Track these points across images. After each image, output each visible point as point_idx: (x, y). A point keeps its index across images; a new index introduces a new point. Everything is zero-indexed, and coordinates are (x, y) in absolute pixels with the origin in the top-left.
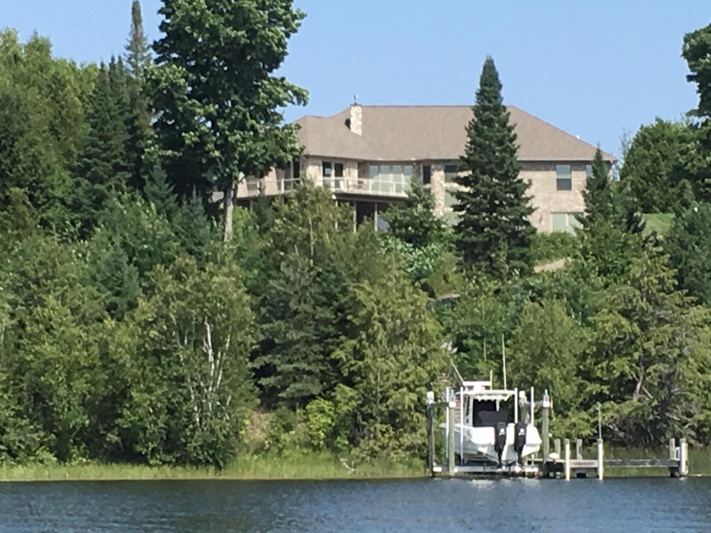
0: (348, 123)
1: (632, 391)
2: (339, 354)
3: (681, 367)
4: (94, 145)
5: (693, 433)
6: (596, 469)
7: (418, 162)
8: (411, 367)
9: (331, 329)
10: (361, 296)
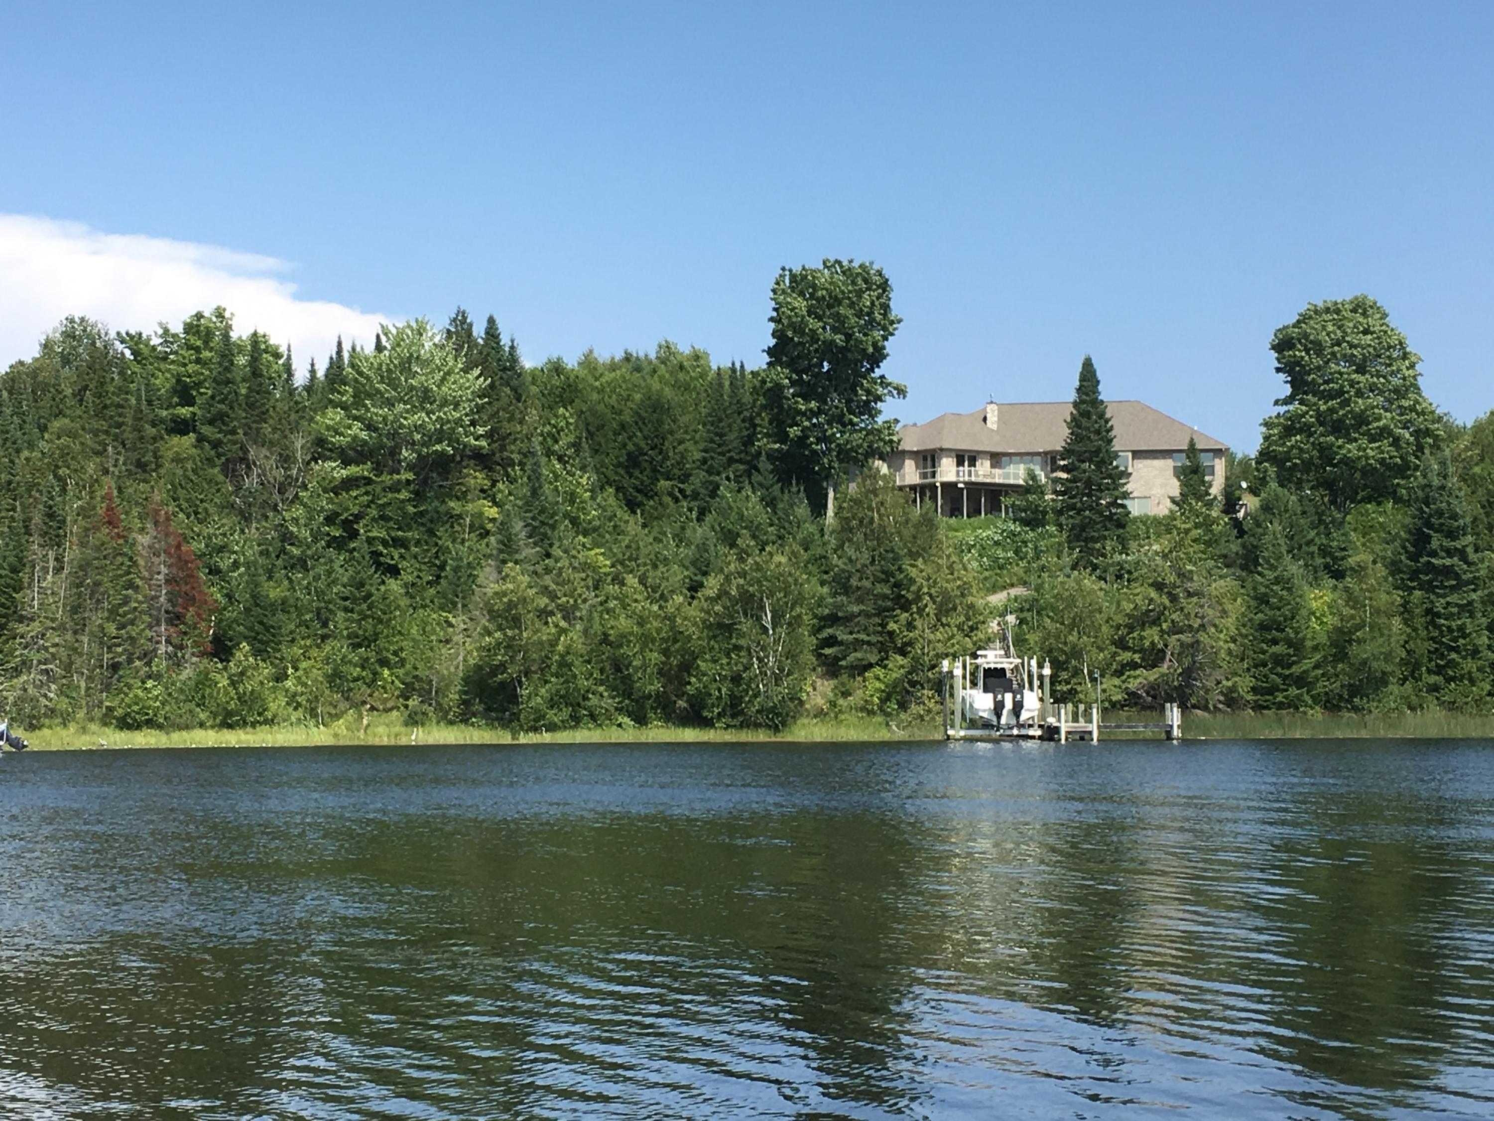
0: (985, 419)
1: (1163, 659)
2: (892, 626)
3: (1202, 637)
4: (712, 441)
5: (1222, 698)
6: (1090, 733)
7: (1046, 453)
8: (959, 637)
9: (889, 603)
10: (913, 573)
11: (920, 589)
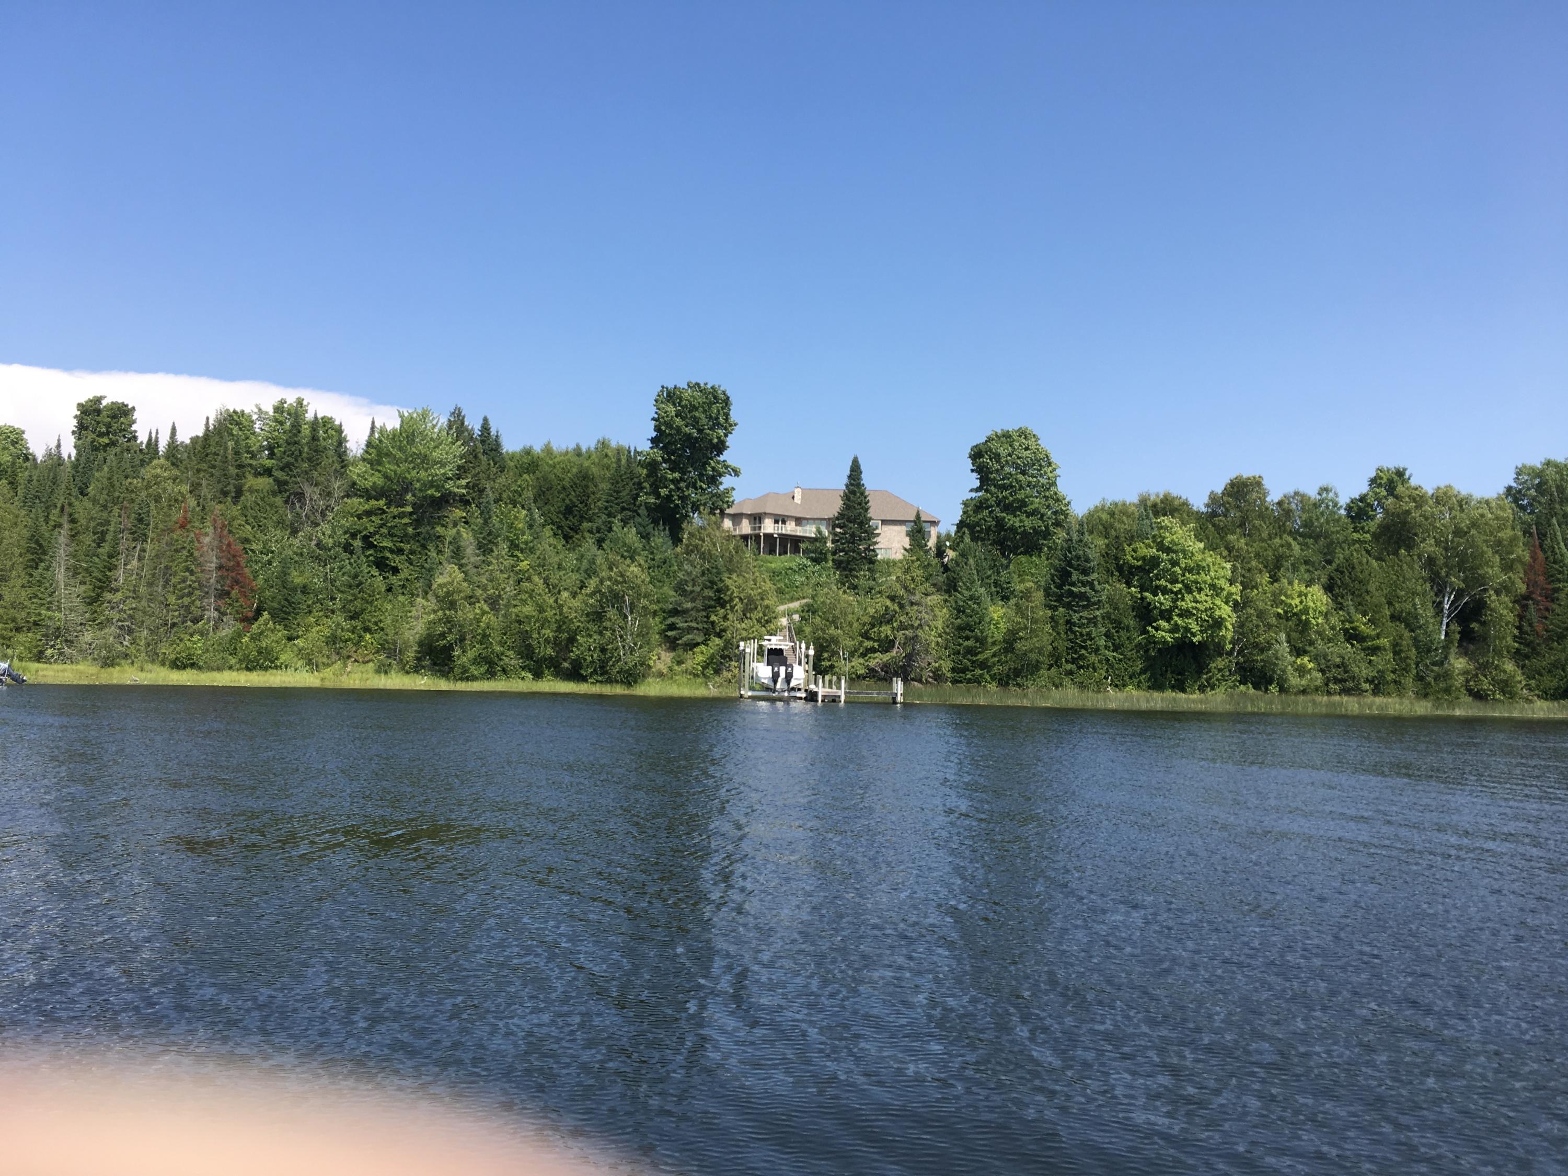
0: (793, 497)
1: (893, 647)
2: (713, 618)
3: (920, 633)
4: (612, 496)
5: (931, 675)
6: (839, 697)
7: (829, 519)
8: (757, 627)
9: (713, 603)
10: (729, 582)
11: (733, 593)
